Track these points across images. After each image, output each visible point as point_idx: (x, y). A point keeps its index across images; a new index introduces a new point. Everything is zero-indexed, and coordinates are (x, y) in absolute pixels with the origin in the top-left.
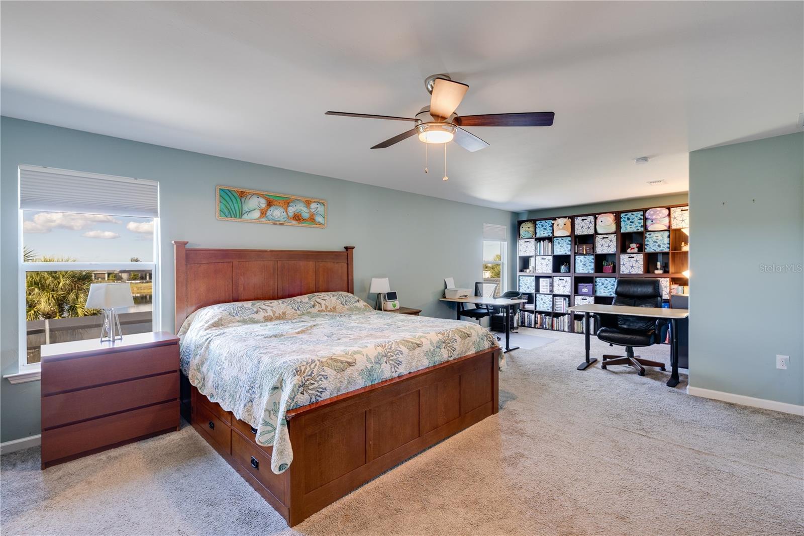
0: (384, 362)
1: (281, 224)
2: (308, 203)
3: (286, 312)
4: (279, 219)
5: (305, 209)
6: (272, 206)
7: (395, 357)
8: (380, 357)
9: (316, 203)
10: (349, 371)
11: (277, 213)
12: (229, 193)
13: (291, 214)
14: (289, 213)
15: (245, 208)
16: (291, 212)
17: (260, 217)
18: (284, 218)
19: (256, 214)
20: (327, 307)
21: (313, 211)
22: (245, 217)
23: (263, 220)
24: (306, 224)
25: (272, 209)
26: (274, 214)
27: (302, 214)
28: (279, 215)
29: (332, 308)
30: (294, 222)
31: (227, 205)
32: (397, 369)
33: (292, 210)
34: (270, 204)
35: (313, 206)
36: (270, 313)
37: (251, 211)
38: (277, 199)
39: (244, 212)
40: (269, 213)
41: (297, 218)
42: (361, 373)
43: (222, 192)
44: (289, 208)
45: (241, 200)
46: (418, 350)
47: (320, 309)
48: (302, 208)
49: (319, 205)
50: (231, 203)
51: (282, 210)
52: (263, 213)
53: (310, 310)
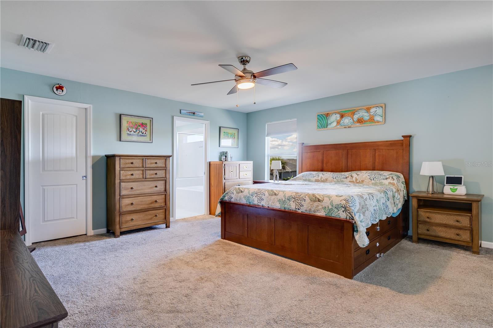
0: (255, 196)
1: (349, 127)
2: (368, 110)
3: (328, 179)
4: (348, 124)
5: (366, 114)
6: (344, 117)
7: (260, 196)
8: (254, 193)
9: (375, 108)
10: (240, 194)
11: (347, 121)
12: (321, 116)
13: (355, 119)
14: (354, 119)
15: (329, 122)
16: (355, 118)
17: (337, 125)
18: (351, 123)
19: (335, 124)
20: (356, 180)
21: (372, 114)
22: (329, 127)
23: (338, 126)
24: (368, 124)
25: (343, 119)
26: (345, 122)
27: (364, 118)
28: (348, 122)
29: (361, 181)
30: (358, 124)
31: (320, 122)
32: (261, 202)
33: (356, 117)
34: (342, 116)
35: (373, 110)
36: (319, 178)
37: (332, 123)
38: (346, 112)
39: (328, 124)
40: (341, 122)
41: (360, 121)
42: (245, 197)
43: (318, 116)
44: (354, 116)
45: (327, 118)
46: (274, 197)
47: (351, 180)
48: (364, 114)
49: (378, 108)
50: (322, 121)
51: (350, 118)
52: (338, 123)
53: (343, 180)
